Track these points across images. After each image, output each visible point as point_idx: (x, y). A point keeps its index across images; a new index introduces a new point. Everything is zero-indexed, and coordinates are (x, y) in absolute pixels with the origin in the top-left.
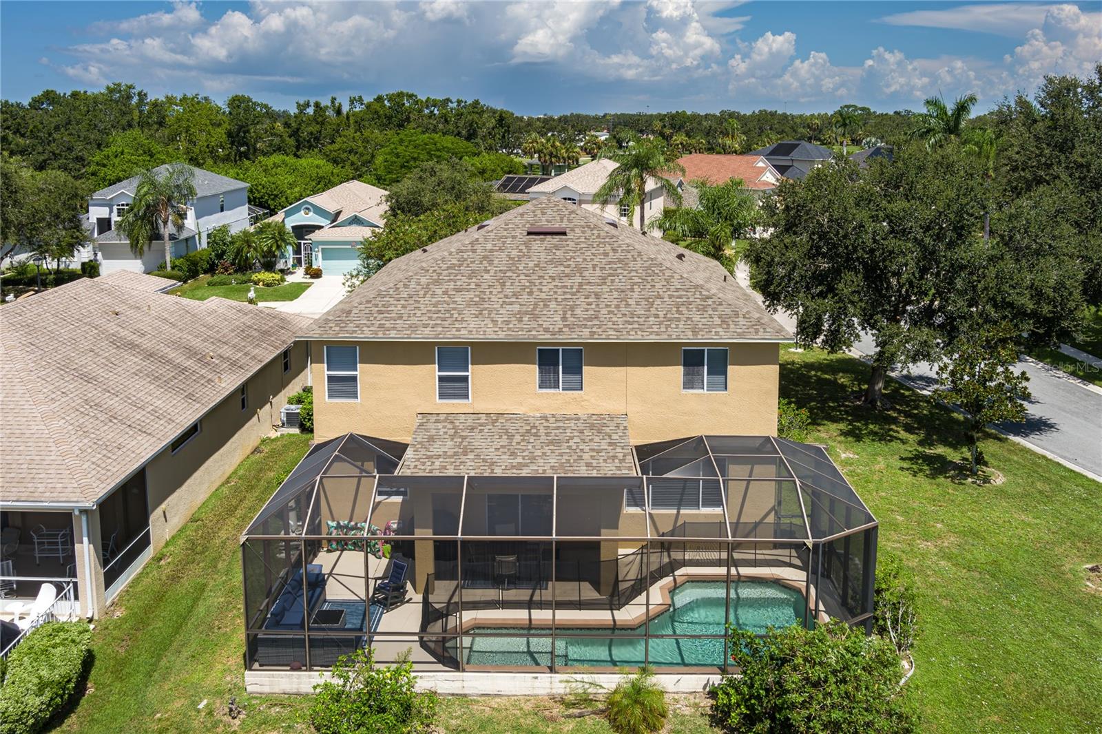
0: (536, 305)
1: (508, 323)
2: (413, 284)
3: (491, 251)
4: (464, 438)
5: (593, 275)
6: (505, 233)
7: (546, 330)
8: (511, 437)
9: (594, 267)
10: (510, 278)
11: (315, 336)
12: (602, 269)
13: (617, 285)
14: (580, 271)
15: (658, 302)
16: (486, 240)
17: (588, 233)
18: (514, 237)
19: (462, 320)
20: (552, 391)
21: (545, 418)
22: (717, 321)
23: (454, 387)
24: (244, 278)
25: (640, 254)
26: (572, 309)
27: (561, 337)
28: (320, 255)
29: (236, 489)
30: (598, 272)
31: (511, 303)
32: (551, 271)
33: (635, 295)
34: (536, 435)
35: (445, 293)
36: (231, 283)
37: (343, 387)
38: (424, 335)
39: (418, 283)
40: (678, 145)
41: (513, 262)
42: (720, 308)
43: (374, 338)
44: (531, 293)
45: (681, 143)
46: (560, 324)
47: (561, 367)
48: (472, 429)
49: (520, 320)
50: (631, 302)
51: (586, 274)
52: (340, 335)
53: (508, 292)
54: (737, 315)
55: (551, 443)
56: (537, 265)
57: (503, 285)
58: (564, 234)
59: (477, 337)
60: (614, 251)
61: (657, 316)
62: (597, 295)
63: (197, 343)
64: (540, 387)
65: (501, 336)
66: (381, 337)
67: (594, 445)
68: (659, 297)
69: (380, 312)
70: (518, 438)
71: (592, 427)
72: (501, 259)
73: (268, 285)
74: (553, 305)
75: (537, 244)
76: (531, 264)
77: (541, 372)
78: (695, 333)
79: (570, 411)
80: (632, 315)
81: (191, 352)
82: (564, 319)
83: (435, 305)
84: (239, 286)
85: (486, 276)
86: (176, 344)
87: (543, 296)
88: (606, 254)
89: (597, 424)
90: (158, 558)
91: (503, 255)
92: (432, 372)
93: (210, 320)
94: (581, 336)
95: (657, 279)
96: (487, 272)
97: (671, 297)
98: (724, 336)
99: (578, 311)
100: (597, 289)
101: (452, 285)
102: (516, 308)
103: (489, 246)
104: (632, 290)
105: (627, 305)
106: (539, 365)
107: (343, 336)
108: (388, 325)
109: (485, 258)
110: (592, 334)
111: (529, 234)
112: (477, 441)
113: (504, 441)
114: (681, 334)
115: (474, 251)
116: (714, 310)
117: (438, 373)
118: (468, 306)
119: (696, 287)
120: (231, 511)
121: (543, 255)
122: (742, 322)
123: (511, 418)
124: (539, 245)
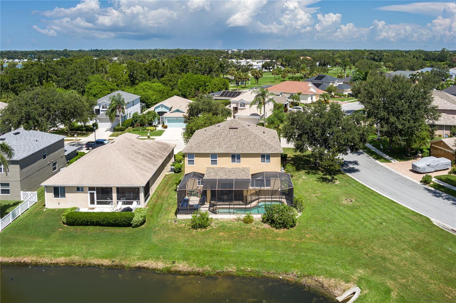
0: (231, 145)
1: (225, 149)
2: (205, 140)
3: (221, 133)
4: (216, 172)
5: (243, 138)
6: (224, 128)
7: (233, 150)
8: (226, 172)
9: (243, 136)
10: (225, 139)
12: (245, 137)
13: (248, 140)
14: (240, 137)
15: (256, 144)
16: (220, 130)
17: (243, 128)
18: (226, 129)
19: (216, 148)
20: (234, 163)
21: (233, 168)
22: (268, 148)
23: (214, 162)
24: (144, 129)
25: (253, 133)
26: (238, 146)
27: (236, 152)
28: (167, 121)
29: (163, 186)
30: (244, 138)
31: (226, 145)
32: (234, 137)
33: (252, 143)
34: (231, 172)
35: (212, 142)
36: (140, 130)
37: (191, 162)
38: (208, 152)
39: (206, 140)
40: (286, 71)
41: (226, 135)
42: (269, 146)
43: (197, 152)
44: (230, 142)
45: (287, 71)
46: (236, 149)
47: (236, 158)
48: (218, 171)
49: (228, 148)
50: (251, 144)
51: (242, 138)
53: (225, 142)
54: (272, 147)
55: (234, 173)
56: (231, 136)
57: (224, 140)
58: (237, 128)
59: (219, 152)
60: (248, 133)
61: (256, 147)
62: (244, 143)
63: (151, 152)
64: (232, 162)
65: (224, 152)
66: (199, 152)
67: (242, 174)
68: (257, 143)
69: (198, 147)
70: (227, 172)
71: (242, 170)
72: (223, 134)
73: (152, 131)
74: (234, 145)
75: (231, 131)
76: (230, 136)
77: (232, 159)
78: (263, 151)
79: (238, 167)
80: (251, 147)
81: (151, 154)
82: (237, 148)
83: (210, 145)
84: (142, 131)
85: (220, 139)
86: (147, 152)
87: (232, 143)
88: (246, 133)
89: (243, 170)
90: (151, 199)
91: (224, 134)
92: (209, 159)
94: (240, 152)
95: (256, 139)
96: (221, 138)
97: (259, 143)
98: (269, 152)
99: (240, 146)
100: (244, 141)
101: (213, 141)
102: (227, 146)
103: (221, 132)
104: (251, 142)
105: (250, 145)
107: (192, 152)
108: (200, 149)
109: (220, 134)
110: (242, 151)
111: (230, 128)
112: (219, 173)
113: (224, 173)
114: (261, 151)
115: (218, 133)
116: (268, 146)
117: (211, 159)
118: (217, 145)
119: (264, 141)
120: (164, 190)
121: (233, 134)
122: (273, 148)
123: (226, 168)
124: (232, 131)
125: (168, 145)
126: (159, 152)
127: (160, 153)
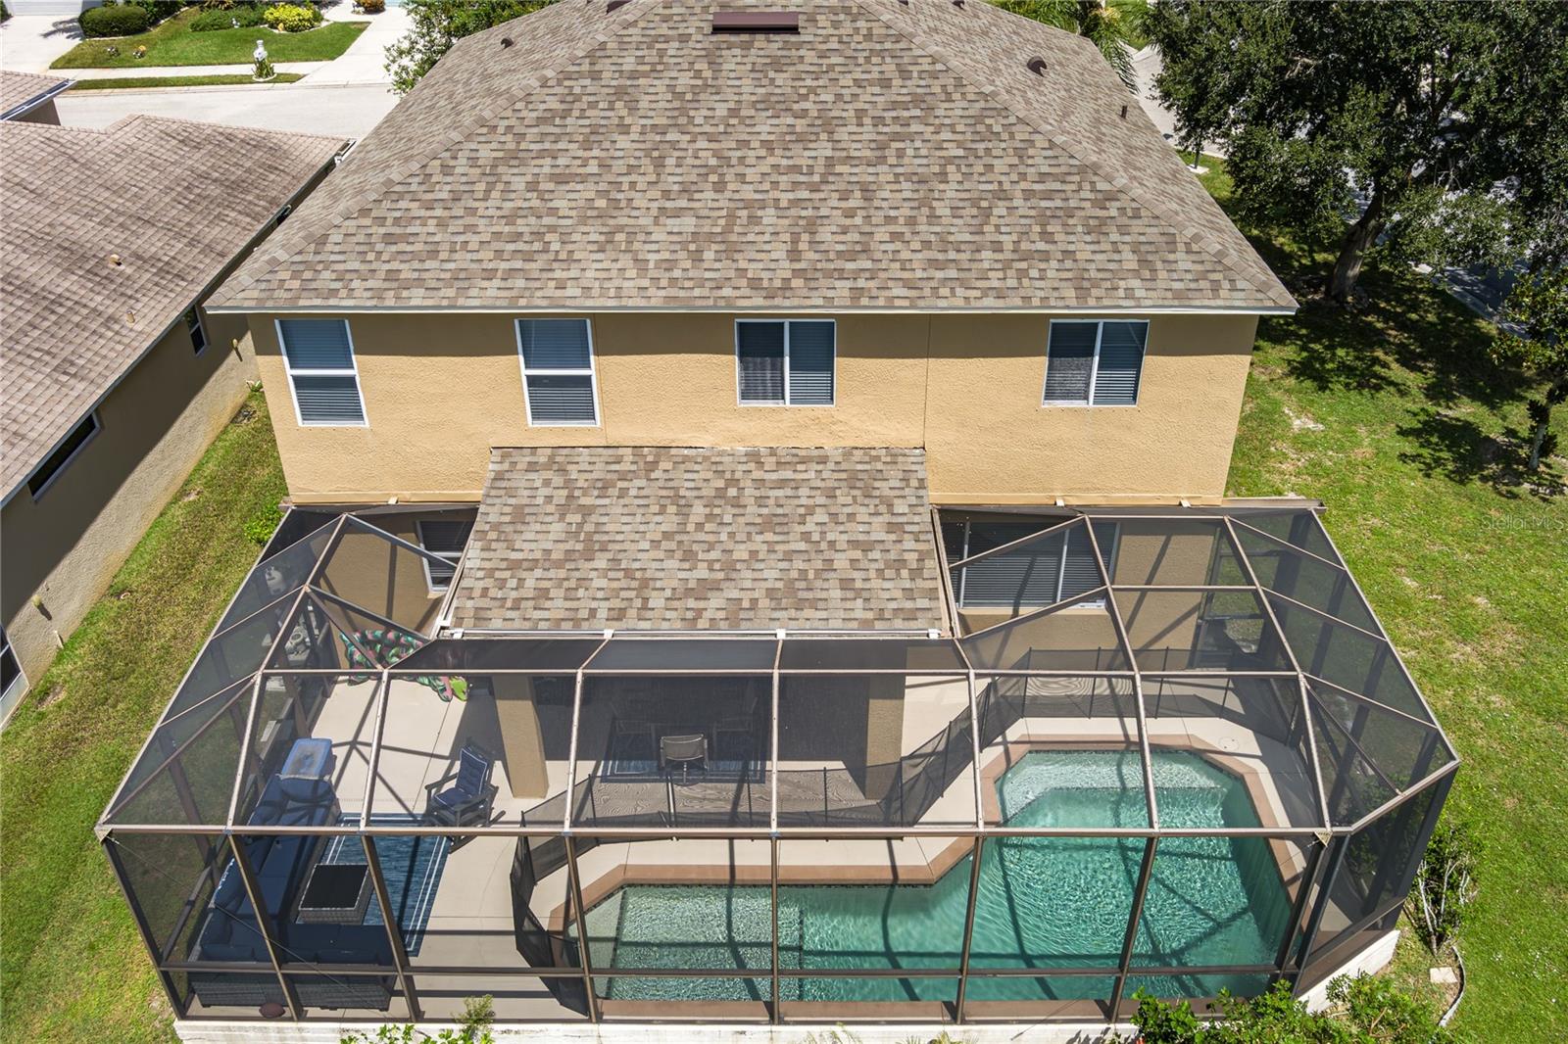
0: (731, 217)
1: (669, 265)
2: (461, 166)
3: (634, 75)
4: (587, 511)
5: (856, 139)
6: (664, 29)
7: (755, 284)
8: (684, 510)
9: (860, 114)
10: (674, 145)
11: (246, 304)
12: (878, 121)
13: (911, 164)
14: (828, 124)
15: (1000, 209)
16: (623, 45)
17: (847, 28)
18: (684, 38)
19: (570, 260)
20: (770, 404)
21: (754, 457)
22: (1130, 261)
23: (561, 399)
24: (253, 16)
25: (959, 83)
26: (812, 227)
27: (787, 303)
29: (196, 512)
30: (868, 132)
31: (677, 213)
32: (765, 127)
33: (950, 191)
34: (736, 503)
35: (532, 186)
36: (231, 26)
37: (330, 399)
38: (484, 298)
39: (473, 162)
41: (683, 104)
42: (1136, 226)
43: (375, 307)
44: (720, 187)
46: (785, 268)
47: (787, 359)
48: (605, 487)
49: (697, 258)
50: (942, 210)
51: (842, 134)
52: (302, 303)
53: (671, 182)
54: (1172, 244)
55: (769, 524)
56: (734, 112)
57: (659, 164)
58: (793, 30)
59: (603, 303)
60: (905, 74)
61: (997, 247)
62: (867, 192)
63: (87, 232)
64: (745, 396)
65: (655, 301)
66: (390, 305)
67: (856, 531)
68: (1002, 195)
69: (389, 239)
70: (699, 511)
71: (852, 480)
72: (654, 100)
73: (292, 29)
74: (769, 216)
75: (734, 57)
76: (721, 110)
77: (744, 367)
78: (1082, 293)
79: (808, 441)
80: (945, 244)
81: (74, 257)
82: (794, 254)
83: (510, 219)
84: (244, 31)
85: (623, 142)
86: (40, 242)
87: (748, 193)
88: (885, 83)
90: (42, 694)
91: (660, 86)
92: (516, 368)
93: (119, 172)
95: (997, 150)
96: (625, 129)
97: (1028, 195)
98: (1141, 301)
99: (825, 234)
100: (864, 173)
101: (546, 166)
102: (688, 224)
103: (629, 63)
104: (943, 177)
105: (933, 218)
106: (742, 356)
107: (310, 304)
108: (407, 272)
109: (620, 92)
110: (857, 293)
111: (717, 30)
112: (617, 520)
113: (670, 522)
114: (1051, 294)
115: (595, 76)
116: (1123, 230)
117: (525, 372)
118: (583, 220)
119: (1083, 169)
120: (183, 571)
121: (747, 86)
122: (1184, 262)
123: (687, 458)
124: (738, 58)
125: (274, 150)
126: (168, 228)
127: (179, 236)
